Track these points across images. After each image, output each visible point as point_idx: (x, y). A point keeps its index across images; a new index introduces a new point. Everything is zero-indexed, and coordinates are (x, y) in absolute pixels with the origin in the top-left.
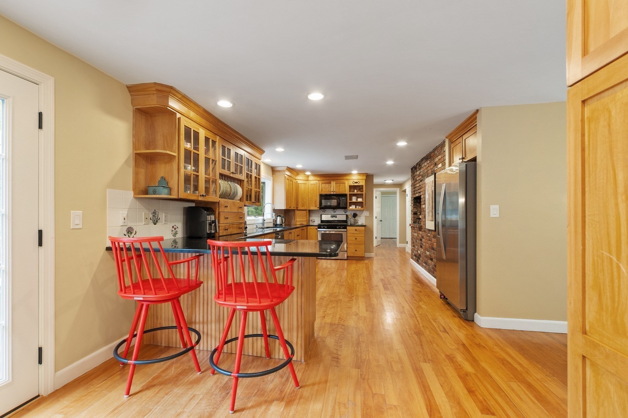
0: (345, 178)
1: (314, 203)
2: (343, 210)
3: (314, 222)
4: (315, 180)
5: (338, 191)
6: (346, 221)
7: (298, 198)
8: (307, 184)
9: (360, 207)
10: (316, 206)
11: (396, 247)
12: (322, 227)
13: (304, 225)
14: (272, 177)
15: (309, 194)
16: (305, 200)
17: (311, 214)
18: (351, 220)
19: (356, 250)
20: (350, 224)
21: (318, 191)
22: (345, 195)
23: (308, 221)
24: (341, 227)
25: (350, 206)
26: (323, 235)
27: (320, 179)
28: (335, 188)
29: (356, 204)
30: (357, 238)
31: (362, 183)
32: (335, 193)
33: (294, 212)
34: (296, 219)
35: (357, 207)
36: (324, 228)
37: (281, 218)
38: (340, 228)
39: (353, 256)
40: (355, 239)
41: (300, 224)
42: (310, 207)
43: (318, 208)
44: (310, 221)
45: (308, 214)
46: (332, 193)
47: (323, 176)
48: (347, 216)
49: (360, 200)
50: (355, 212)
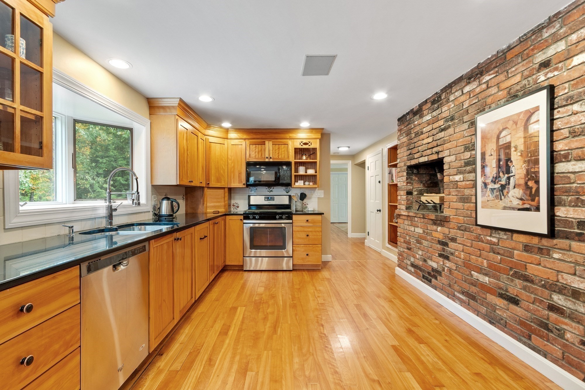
0: (287, 136)
1: (237, 178)
2: (284, 188)
3: (238, 207)
4: (238, 137)
5: (276, 157)
6: (288, 207)
7: (209, 167)
8: (226, 145)
9: (311, 183)
10: (240, 181)
11: (347, 238)
12: (251, 217)
13: (219, 214)
14: (150, 119)
15: (230, 162)
16: (222, 172)
17: (232, 194)
18: (296, 205)
19: (307, 255)
20: (296, 211)
21: (244, 157)
22: (288, 164)
23: (227, 207)
24: (284, 217)
25: (296, 181)
26: (253, 231)
27: (248, 137)
28: (271, 152)
29: (304, 178)
30: (310, 234)
31: (315, 144)
32: (271, 160)
33: (202, 192)
34: (205, 203)
35: (307, 183)
36: (254, 218)
37: (170, 202)
38: (281, 218)
39: (303, 264)
40: (305, 236)
41: (214, 213)
42: (231, 183)
43: (244, 184)
44: (232, 206)
45: (227, 194)
46: (267, 160)
47: (252, 133)
48: (290, 197)
49: (311, 172)
50: (302, 192)
